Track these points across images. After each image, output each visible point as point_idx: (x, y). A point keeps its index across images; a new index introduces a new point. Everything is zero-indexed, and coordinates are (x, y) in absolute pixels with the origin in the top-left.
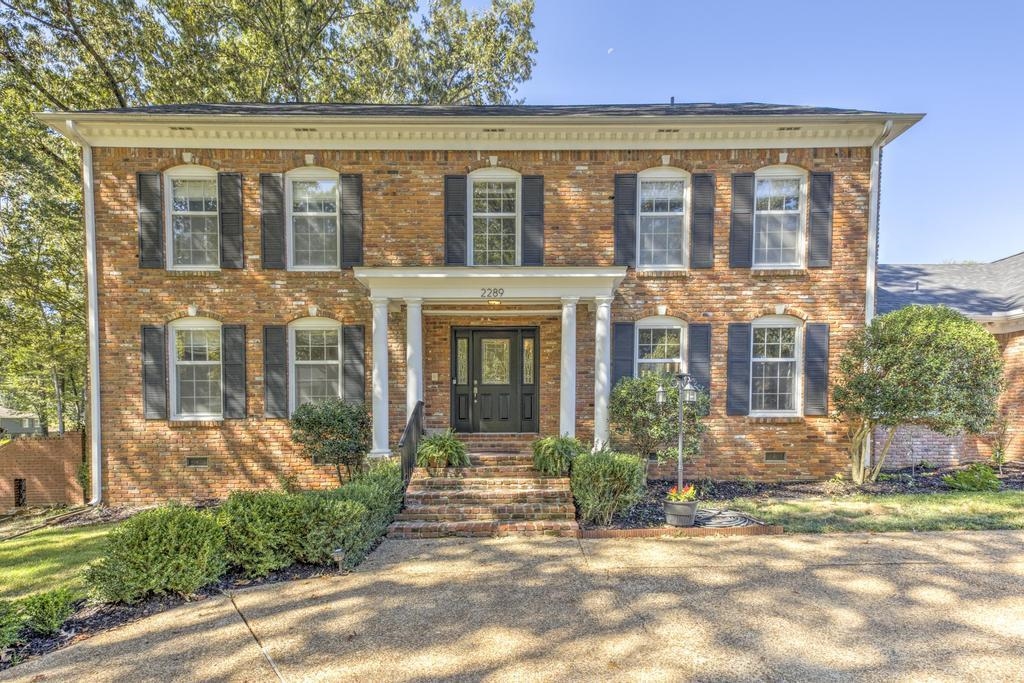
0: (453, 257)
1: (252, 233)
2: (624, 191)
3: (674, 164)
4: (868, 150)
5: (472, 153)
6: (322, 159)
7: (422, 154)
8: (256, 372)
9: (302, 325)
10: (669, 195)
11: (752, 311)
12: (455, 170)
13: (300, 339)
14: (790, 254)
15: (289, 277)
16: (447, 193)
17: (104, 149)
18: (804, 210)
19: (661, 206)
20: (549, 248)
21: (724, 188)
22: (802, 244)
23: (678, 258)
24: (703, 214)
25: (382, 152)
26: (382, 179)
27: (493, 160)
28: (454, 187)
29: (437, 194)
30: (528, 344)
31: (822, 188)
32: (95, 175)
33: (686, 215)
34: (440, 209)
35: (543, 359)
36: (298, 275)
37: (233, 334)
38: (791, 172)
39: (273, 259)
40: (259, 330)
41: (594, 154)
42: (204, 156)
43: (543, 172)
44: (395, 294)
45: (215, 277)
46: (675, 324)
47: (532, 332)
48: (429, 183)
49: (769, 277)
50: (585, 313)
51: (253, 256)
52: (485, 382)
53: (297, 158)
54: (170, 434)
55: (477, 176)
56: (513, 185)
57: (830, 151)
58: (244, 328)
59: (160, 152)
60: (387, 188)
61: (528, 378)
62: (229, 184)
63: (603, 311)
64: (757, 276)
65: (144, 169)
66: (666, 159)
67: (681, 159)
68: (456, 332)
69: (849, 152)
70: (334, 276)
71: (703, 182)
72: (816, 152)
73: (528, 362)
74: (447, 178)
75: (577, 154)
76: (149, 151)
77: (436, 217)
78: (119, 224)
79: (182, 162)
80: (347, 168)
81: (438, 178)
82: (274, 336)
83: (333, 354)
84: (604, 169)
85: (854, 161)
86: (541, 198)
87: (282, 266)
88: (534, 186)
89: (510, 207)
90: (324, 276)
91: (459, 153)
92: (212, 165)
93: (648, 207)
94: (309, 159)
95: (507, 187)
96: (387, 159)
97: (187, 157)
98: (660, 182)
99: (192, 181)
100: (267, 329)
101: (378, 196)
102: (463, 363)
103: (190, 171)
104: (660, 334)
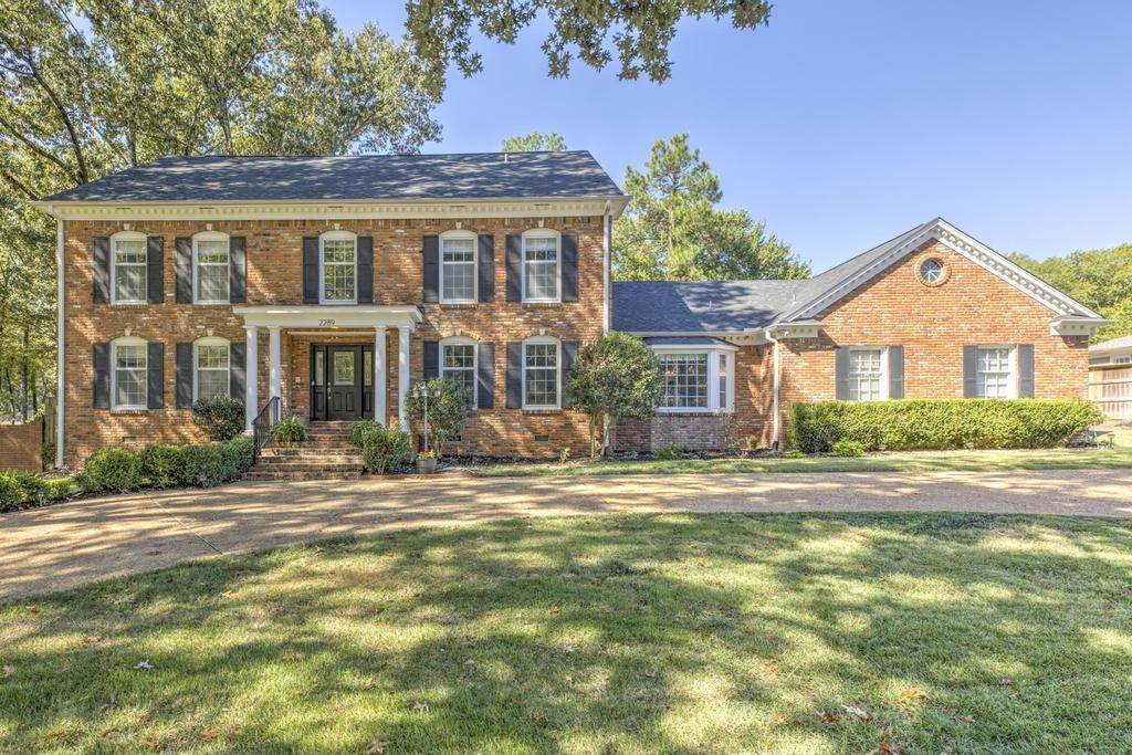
0: (309, 299)
1: (170, 279)
2: (430, 245)
3: (465, 227)
4: (602, 218)
5: (322, 221)
6: (218, 226)
7: (287, 222)
8: (171, 376)
9: (204, 342)
10: (464, 250)
12: (310, 233)
13: (202, 352)
14: (549, 293)
15: (195, 308)
16: (304, 249)
17: (71, 222)
18: (559, 260)
19: (459, 257)
21: (499, 245)
23: (471, 296)
24: (486, 263)
25: (260, 221)
26: (259, 240)
27: (337, 226)
28: (310, 245)
29: (298, 250)
30: (367, 356)
31: (569, 246)
32: (65, 240)
33: (475, 264)
34: (300, 260)
36: (201, 307)
37: (156, 350)
38: (550, 233)
39: (183, 296)
40: (173, 346)
41: (408, 221)
42: (138, 226)
43: (373, 235)
44: (262, 324)
45: (144, 309)
46: (470, 343)
47: (370, 347)
48: (292, 242)
49: (535, 308)
51: (170, 294)
52: (337, 383)
53: (201, 226)
54: (111, 419)
55: (326, 236)
56: (352, 242)
57: (574, 219)
58: (162, 345)
59: (109, 223)
60: (263, 246)
61: (367, 381)
62: (154, 244)
63: (404, 337)
64: (525, 307)
65: (98, 235)
66: (459, 225)
67: (470, 225)
68: (314, 348)
69: (589, 219)
70: (226, 308)
72: (565, 220)
73: (367, 368)
74: (305, 239)
75: (397, 222)
76: (102, 223)
77: (297, 266)
78: (79, 273)
79: (123, 229)
80: (236, 233)
81: (299, 239)
82: (184, 351)
83: (223, 363)
84: (416, 232)
85: (593, 226)
86: (372, 252)
87: (189, 301)
88: (366, 243)
89: (349, 258)
90: (218, 308)
91: (313, 222)
92: (144, 232)
93: (448, 257)
94: (209, 226)
95: (347, 242)
96: (263, 226)
97: (127, 226)
98: (457, 240)
99: (131, 242)
100: (179, 346)
101: (257, 252)
102: (320, 370)
103: (129, 236)
104: (459, 348)
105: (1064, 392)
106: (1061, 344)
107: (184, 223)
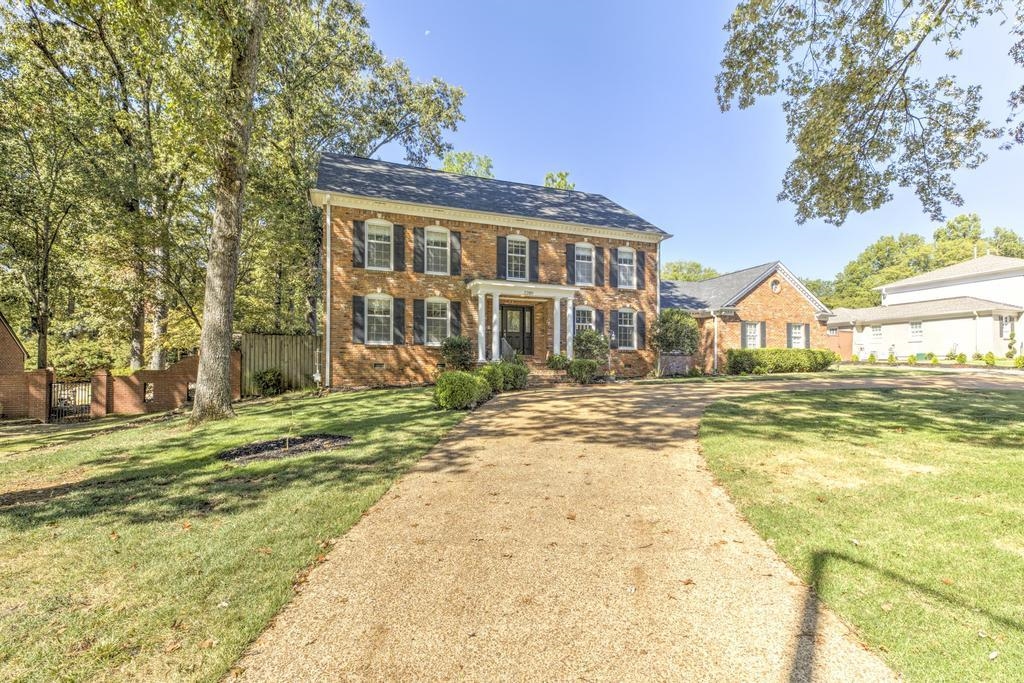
0: (501, 275)
1: (409, 256)
2: (570, 249)
3: (589, 241)
4: (656, 244)
5: (509, 228)
6: (444, 223)
7: (487, 226)
8: (410, 323)
9: (431, 300)
10: (586, 254)
11: (618, 305)
12: (501, 234)
13: (430, 306)
14: (630, 283)
15: (427, 276)
16: (498, 245)
17: (337, 207)
18: (635, 265)
19: (584, 258)
20: (542, 273)
21: (607, 253)
22: (635, 280)
23: (591, 281)
24: (600, 265)
25: (470, 223)
26: (469, 235)
27: (518, 232)
28: (501, 242)
29: (494, 244)
30: (528, 314)
31: (641, 256)
32: (332, 220)
33: (593, 262)
34: (495, 251)
35: (536, 321)
36: (431, 276)
37: (399, 303)
38: (631, 250)
39: (419, 268)
40: (411, 301)
41: (558, 234)
42: (387, 216)
43: (538, 239)
44: (489, 291)
45: (391, 274)
46: (590, 309)
47: (531, 309)
48: (490, 238)
49: (624, 291)
51: (409, 266)
52: (509, 331)
53: (432, 221)
54: (366, 352)
55: (509, 237)
56: (525, 243)
57: (643, 243)
58: (403, 300)
59: (365, 211)
60: (471, 239)
61: (528, 330)
62: (399, 231)
63: (570, 304)
64: (619, 291)
65: (356, 219)
66: (586, 239)
67: (592, 240)
69: (650, 244)
70: (448, 278)
71: (600, 251)
72: (638, 243)
73: (528, 321)
74: (499, 238)
75: (552, 233)
76: (360, 210)
77: (494, 255)
78: (342, 244)
79: (376, 217)
80: (454, 228)
81: (494, 237)
82: (418, 304)
83: (444, 314)
84: (563, 241)
85: (651, 248)
86: (538, 250)
87: (423, 272)
88: (534, 244)
89: (523, 252)
90: (443, 278)
91: (503, 227)
92: (391, 221)
93: (578, 257)
94: (438, 222)
95: (522, 243)
96: (472, 226)
97: (379, 215)
98: (583, 248)
99: (378, 227)
100: (415, 301)
101: (468, 243)
103: (379, 222)
104: (584, 312)
105: (819, 346)
106: (818, 325)
107: (419, 218)
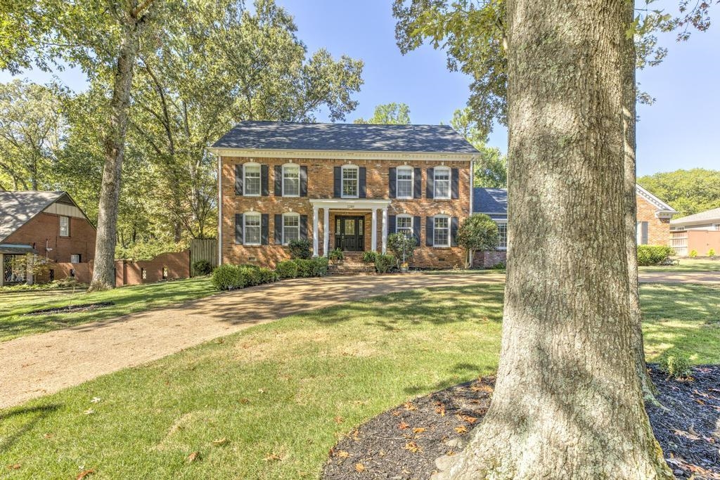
0: (337, 195)
1: (271, 185)
2: (392, 173)
3: (408, 164)
4: (469, 162)
5: (343, 160)
6: (294, 161)
7: (326, 160)
8: (272, 230)
9: (287, 214)
10: (407, 174)
11: (433, 214)
12: (337, 165)
13: (286, 219)
14: (445, 195)
15: (283, 199)
16: (335, 172)
17: (225, 157)
18: (450, 181)
19: (404, 177)
20: (368, 192)
21: (424, 173)
22: (450, 193)
23: (410, 194)
24: (418, 183)
25: (314, 159)
26: (313, 167)
27: (350, 162)
28: (337, 170)
29: (332, 172)
30: (361, 222)
31: (455, 173)
32: (222, 165)
33: (413, 181)
34: (333, 178)
35: (366, 227)
36: (286, 198)
37: (265, 217)
38: (446, 168)
39: (278, 193)
40: (273, 216)
41: (382, 161)
42: (257, 160)
43: (366, 166)
44: (321, 207)
45: (260, 199)
46: (409, 216)
47: (362, 218)
48: (329, 170)
49: (439, 201)
50: (379, 212)
51: (272, 192)
52: (346, 234)
53: (286, 160)
54: (244, 250)
55: (344, 167)
56: (356, 170)
57: (457, 162)
58: (267, 215)
59: (243, 158)
60: (315, 171)
61: (361, 233)
62: (265, 170)
63: (385, 214)
64: (435, 201)
65: (237, 164)
66: (405, 163)
67: (410, 163)
68: (337, 217)
69: (464, 162)
70: (298, 199)
71: (418, 172)
72: (453, 162)
73: (361, 227)
74: (335, 167)
75: (377, 161)
76: (239, 158)
77: (331, 180)
78: (228, 181)
79: (249, 161)
80: (302, 164)
81: (332, 168)
82: (278, 218)
83: (296, 224)
84: (386, 166)
85: (466, 165)
86: (365, 174)
87: (281, 195)
88: (363, 170)
89: (355, 177)
90: (295, 199)
91: (339, 160)
92: (259, 163)
93: (400, 178)
94: (291, 161)
95: (354, 170)
96: (316, 161)
97: (251, 160)
98: (403, 170)
99: (252, 167)
100: (276, 215)
101: (312, 173)
102: (339, 227)
103: (252, 164)
104: (404, 219)
105: (660, 242)
106: (659, 222)
107: (278, 159)
